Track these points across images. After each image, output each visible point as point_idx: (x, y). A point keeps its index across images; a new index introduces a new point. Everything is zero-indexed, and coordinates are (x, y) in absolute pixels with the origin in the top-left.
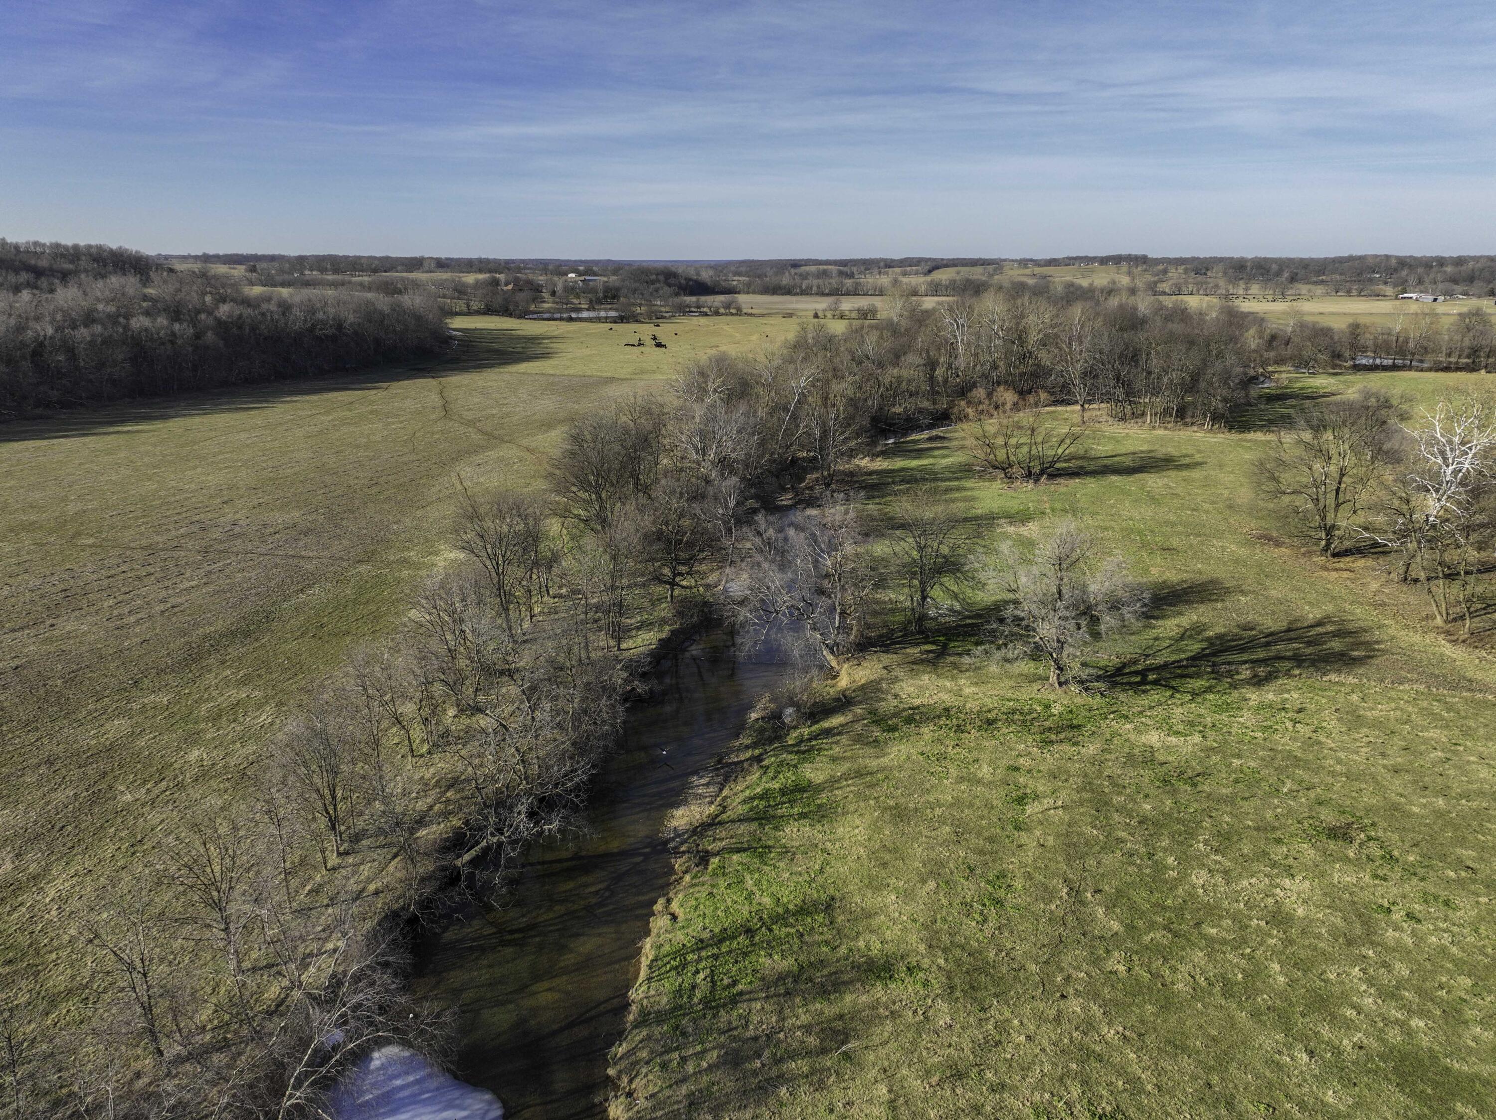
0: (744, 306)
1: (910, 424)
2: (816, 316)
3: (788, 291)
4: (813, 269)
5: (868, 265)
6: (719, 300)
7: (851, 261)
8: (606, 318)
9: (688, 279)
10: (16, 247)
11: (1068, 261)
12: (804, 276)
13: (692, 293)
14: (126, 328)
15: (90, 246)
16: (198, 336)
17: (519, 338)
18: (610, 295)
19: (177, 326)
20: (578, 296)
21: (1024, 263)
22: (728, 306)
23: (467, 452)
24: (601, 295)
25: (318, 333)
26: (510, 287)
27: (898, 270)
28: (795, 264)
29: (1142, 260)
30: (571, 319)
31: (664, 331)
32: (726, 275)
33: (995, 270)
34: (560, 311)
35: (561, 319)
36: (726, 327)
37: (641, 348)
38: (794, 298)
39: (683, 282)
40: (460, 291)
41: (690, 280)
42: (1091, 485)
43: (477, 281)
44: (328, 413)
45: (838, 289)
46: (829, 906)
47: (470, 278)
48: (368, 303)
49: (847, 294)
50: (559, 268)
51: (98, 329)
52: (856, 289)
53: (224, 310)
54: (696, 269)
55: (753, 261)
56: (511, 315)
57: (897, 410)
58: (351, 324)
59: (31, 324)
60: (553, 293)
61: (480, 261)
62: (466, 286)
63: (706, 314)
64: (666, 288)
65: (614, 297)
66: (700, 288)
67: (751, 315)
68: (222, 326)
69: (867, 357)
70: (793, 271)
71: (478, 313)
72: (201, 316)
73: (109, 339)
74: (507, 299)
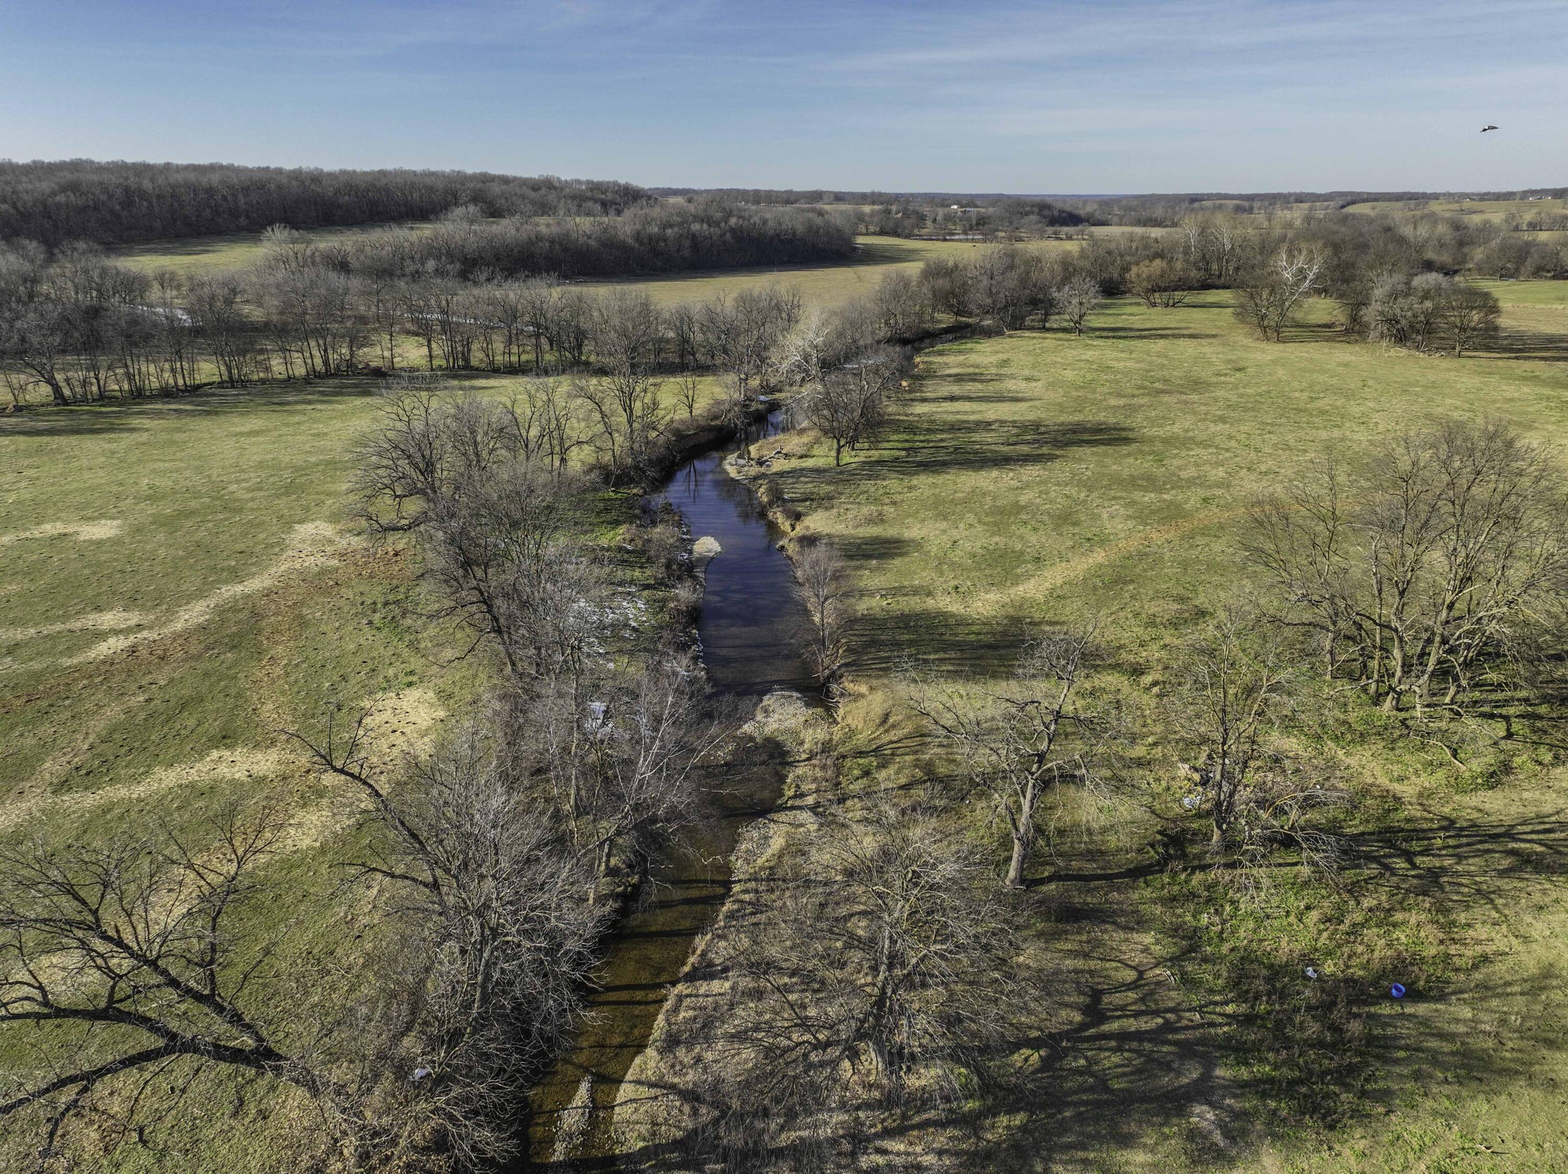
5: (1276, 200)
9: (1061, 211)
14: (689, 229)
16: (722, 236)
17: (904, 250)
18: (981, 223)
19: (711, 230)
20: (955, 224)
22: (1081, 233)
24: (974, 223)
25: (783, 237)
26: (900, 215)
30: (945, 240)
33: (1417, 205)
34: (938, 234)
39: (1056, 213)
40: (860, 218)
41: (1064, 211)
43: (873, 211)
47: (867, 209)
48: (809, 221)
50: (943, 200)
51: (676, 229)
53: (733, 221)
56: (898, 236)
60: (935, 221)
61: (873, 194)
62: (863, 214)
63: (1061, 239)
64: (1037, 218)
65: (984, 224)
66: (1071, 219)
68: (732, 230)
70: (1187, 205)
71: (874, 234)
72: (723, 224)
73: (681, 235)
74: (897, 224)
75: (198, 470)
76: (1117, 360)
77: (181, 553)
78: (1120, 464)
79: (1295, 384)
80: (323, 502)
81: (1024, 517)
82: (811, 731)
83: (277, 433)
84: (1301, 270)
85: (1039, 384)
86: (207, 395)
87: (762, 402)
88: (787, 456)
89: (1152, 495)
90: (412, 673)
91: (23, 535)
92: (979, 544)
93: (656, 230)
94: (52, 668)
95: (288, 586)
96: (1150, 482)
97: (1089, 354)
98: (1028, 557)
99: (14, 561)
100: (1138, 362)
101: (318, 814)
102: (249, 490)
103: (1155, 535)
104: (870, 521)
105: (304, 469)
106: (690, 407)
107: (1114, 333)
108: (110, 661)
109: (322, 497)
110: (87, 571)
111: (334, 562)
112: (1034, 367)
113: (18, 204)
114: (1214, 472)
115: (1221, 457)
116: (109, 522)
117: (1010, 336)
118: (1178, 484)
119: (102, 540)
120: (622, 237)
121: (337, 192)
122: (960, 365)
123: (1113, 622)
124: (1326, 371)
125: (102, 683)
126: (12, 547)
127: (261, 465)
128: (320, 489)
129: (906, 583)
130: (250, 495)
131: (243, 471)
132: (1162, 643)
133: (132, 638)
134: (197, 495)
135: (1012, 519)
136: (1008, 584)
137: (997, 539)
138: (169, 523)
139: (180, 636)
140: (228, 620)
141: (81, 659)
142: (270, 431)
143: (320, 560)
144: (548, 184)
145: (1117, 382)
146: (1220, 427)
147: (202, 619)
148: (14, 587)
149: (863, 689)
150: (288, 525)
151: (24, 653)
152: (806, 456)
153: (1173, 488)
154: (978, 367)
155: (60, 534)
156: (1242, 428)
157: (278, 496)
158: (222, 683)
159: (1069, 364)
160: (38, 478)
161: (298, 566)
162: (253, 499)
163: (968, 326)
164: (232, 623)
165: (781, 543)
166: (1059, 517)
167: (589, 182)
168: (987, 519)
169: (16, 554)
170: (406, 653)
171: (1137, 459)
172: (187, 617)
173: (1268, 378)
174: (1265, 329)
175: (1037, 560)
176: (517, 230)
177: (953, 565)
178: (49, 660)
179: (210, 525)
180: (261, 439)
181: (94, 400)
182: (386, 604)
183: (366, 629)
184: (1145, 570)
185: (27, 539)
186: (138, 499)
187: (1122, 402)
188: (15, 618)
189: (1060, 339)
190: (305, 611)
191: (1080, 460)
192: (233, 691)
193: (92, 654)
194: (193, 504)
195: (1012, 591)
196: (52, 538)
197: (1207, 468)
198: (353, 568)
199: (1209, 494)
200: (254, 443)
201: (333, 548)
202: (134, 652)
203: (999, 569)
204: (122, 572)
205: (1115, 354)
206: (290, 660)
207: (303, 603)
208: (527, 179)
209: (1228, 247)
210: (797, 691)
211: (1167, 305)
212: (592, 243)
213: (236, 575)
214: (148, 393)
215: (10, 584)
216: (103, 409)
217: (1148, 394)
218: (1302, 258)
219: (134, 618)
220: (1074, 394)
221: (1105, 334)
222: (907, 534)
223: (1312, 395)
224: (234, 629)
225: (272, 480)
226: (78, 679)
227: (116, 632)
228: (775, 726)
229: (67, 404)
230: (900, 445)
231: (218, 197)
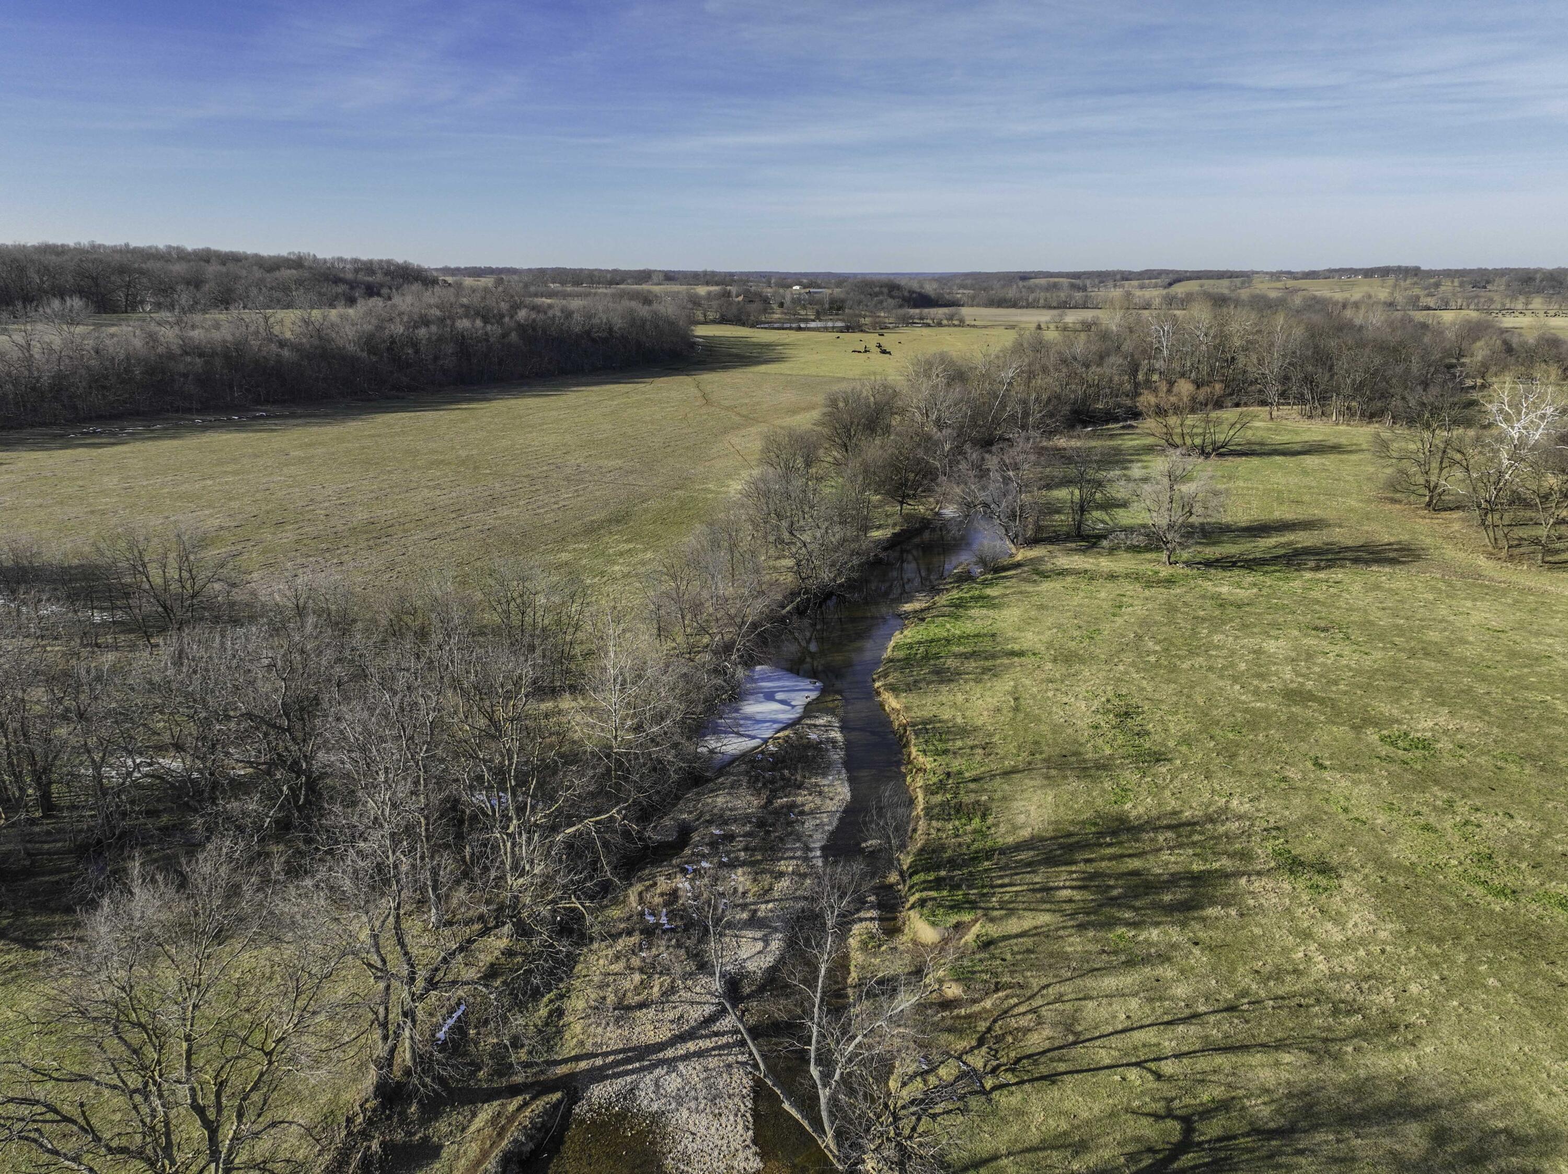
0: (966, 318)
1: (1109, 417)
2: (1039, 327)
3: (1014, 304)
4: (1043, 281)
5: (1103, 277)
6: (941, 312)
7: (1084, 273)
8: (833, 328)
9: (911, 292)
10: (325, 261)
11: (1327, 274)
12: (1031, 290)
13: (916, 306)
14: (454, 328)
15: (381, 261)
16: (504, 336)
18: (836, 307)
19: (489, 327)
20: (804, 308)
21: (1276, 276)
22: (951, 318)
23: (733, 428)
24: (827, 306)
26: (740, 298)
27: (1135, 283)
28: (1024, 277)
29: (1415, 272)
31: (889, 340)
32: (950, 288)
33: (1243, 283)
34: (790, 321)
35: (790, 328)
36: (948, 337)
37: (868, 354)
38: (1019, 311)
39: (906, 294)
40: (695, 301)
41: (914, 292)
42: (1255, 461)
43: (709, 293)
44: (612, 399)
45: (1066, 302)
46: (993, 635)
47: (702, 290)
48: (631, 311)
49: (1075, 307)
50: (785, 281)
51: (433, 328)
52: (1085, 302)
53: (522, 314)
54: (919, 282)
55: (979, 273)
56: (743, 325)
57: (1100, 406)
58: (620, 329)
59: (387, 325)
60: (781, 305)
61: (705, 273)
62: (697, 296)
63: (928, 325)
64: (890, 300)
65: (839, 309)
66: (923, 301)
67: (974, 326)
68: (521, 328)
69: (1075, 359)
70: (1021, 284)
71: (714, 322)
72: (506, 319)
73: (441, 337)
74: (740, 309)
93: (400, 329)
120: (341, 343)
144: (296, 263)
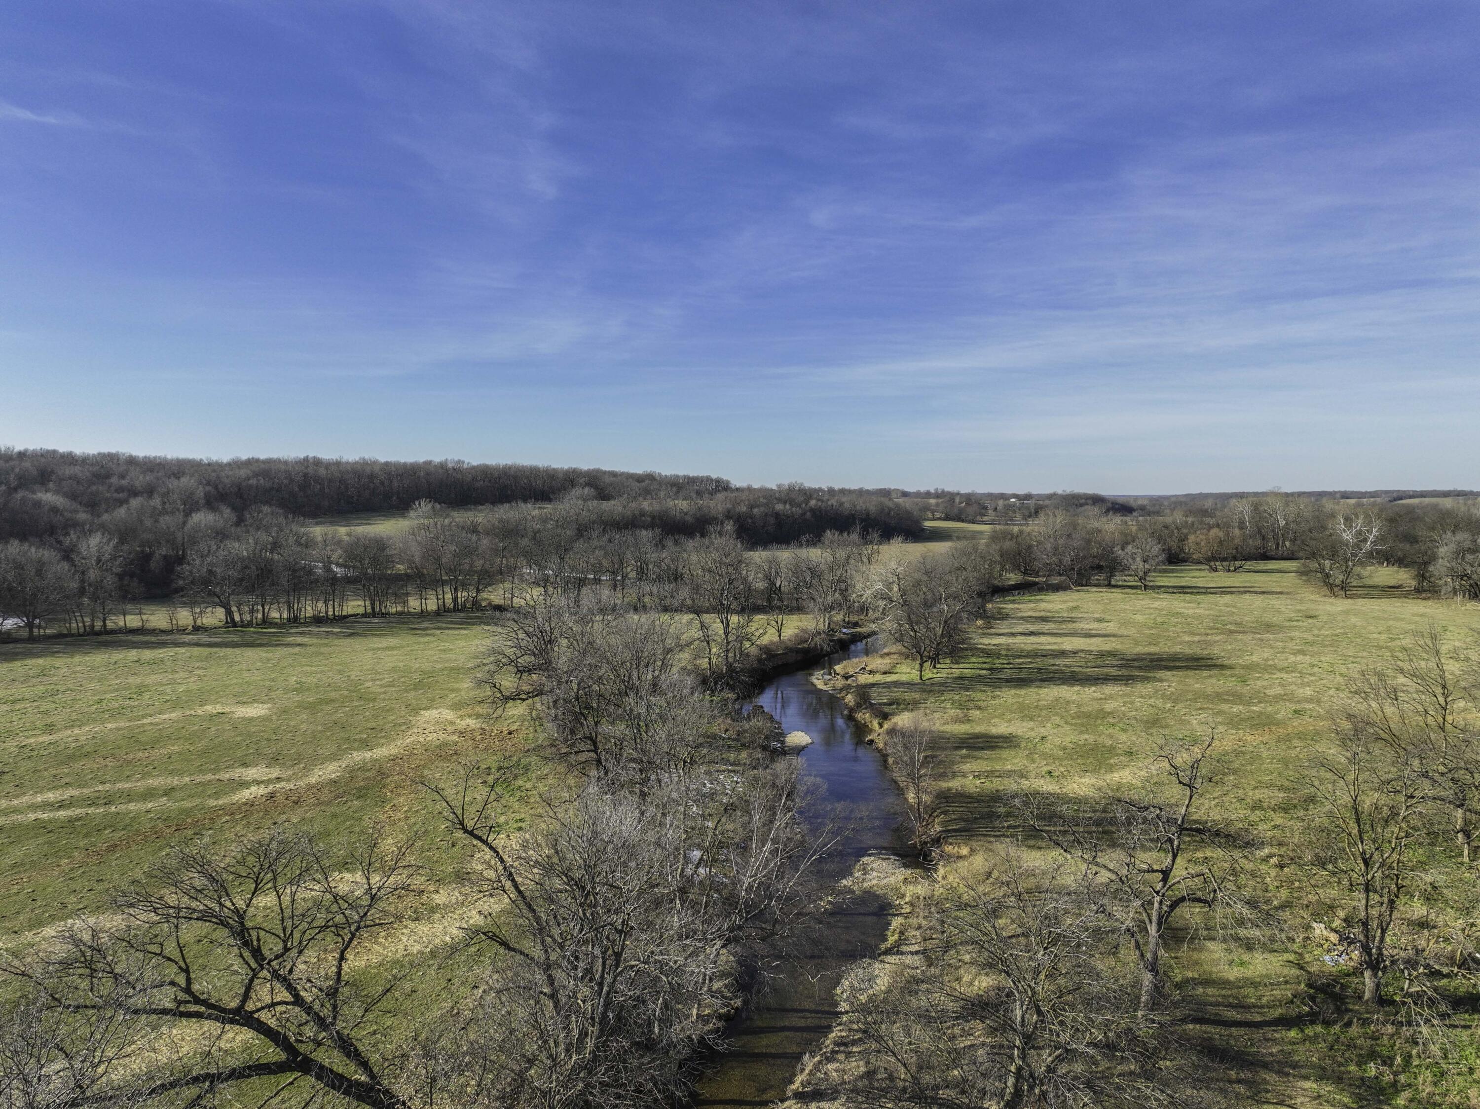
16: (804, 514)
17: (968, 532)
20: (1015, 512)
24: (1033, 511)
26: (963, 506)
40: (927, 506)
43: (938, 503)
47: (932, 502)
50: (1002, 495)
53: (813, 503)
56: (962, 521)
60: (995, 509)
62: (931, 505)
68: (812, 510)
71: (940, 519)
72: (804, 505)
73: (766, 514)
74: (961, 511)
75: (340, 672)
76: (1188, 608)
77: (320, 728)
78: (1203, 683)
79: (1372, 628)
80: (447, 696)
81: (1111, 720)
82: (911, 887)
83: (409, 649)
84: (1360, 533)
85: (1111, 624)
86: (351, 623)
87: (844, 634)
88: (871, 672)
89: (1241, 707)
90: (521, 820)
91: (187, 713)
92: (1069, 740)
93: (744, 509)
94: (201, 807)
95: (412, 754)
96: (1236, 698)
97: (1157, 604)
98: (1119, 751)
99: (178, 730)
100: (1206, 610)
101: (430, 926)
102: (381, 686)
103: (1248, 738)
104: (957, 720)
105: (431, 673)
106: (779, 631)
107: (1183, 590)
108: (251, 804)
109: (447, 692)
110: (238, 739)
111: (455, 738)
112: (1104, 612)
113: (220, 486)
114: (1301, 691)
115: (1306, 680)
116: (260, 705)
117: (1078, 591)
118: (1263, 699)
119: (253, 718)
121: (474, 479)
122: (1031, 609)
123: (1216, 806)
124: (1403, 620)
125: (242, 819)
126: (178, 721)
127: (393, 670)
128: (444, 687)
129: (998, 768)
130: (383, 690)
131: (379, 673)
132: (1273, 823)
133: (271, 787)
134: (338, 689)
135: (1099, 721)
136: (1103, 771)
137: (1086, 736)
138: (312, 708)
139: (314, 787)
140: (357, 777)
141: (226, 801)
142: (403, 647)
143: (442, 736)
144: (650, 477)
145: (1189, 624)
146: (1300, 658)
147: (333, 776)
148: (176, 748)
149: (965, 851)
150: (415, 712)
151: (178, 795)
152: (890, 673)
153: (1260, 702)
154: (1049, 612)
155: (219, 713)
156: (1323, 659)
157: (406, 691)
158: (348, 823)
159: (1138, 611)
160: (205, 676)
161: (422, 740)
162: (385, 693)
163: (1036, 584)
164: (360, 779)
165: (870, 737)
166: (1147, 722)
167: (685, 477)
168: (1074, 722)
169: (181, 725)
170: (516, 806)
171: (1219, 680)
172: (321, 773)
173: (1342, 624)
174: (1331, 587)
175: (1130, 753)
176: (624, 507)
177: (1044, 756)
178: (198, 801)
179: (347, 709)
180: (395, 652)
181: (257, 624)
182: (499, 769)
183: (481, 787)
184: (1243, 765)
185: (191, 715)
186: (286, 690)
187: (1197, 638)
188: (173, 770)
189: (1127, 593)
190: (426, 772)
191: (1161, 680)
192: (357, 829)
193: (235, 798)
194: (333, 695)
195: (1108, 777)
196: (212, 715)
197: (1293, 687)
198: (470, 743)
199: (1298, 707)
200: (389, 656)
201: (454, 728)
202: (272, 797)
203: (1091, 759)
204: (268, 740)
205: (1182, 604)
206: (410, 809)
207: (424, 767)
208: (633, 474)
209: (1282, 523)
210: (895, 855)
211: (1229, 571)
212: (688, 518)
213: (366, 745)
214: (302, 621)
215: (173, 746)
216: (264, 630)
217: (1220, 633)
218: (1360, 521)
219: (275, 772)
220: (1148, 632)
221: (1171, 590)
222: (994, 731)
223: (1391, 636)
224: (362, 784)
225: (402, 680)
226: (221, 815)
227: (258, 782)
228: (874, 882)
229: (236, 626)
230: (980, 666)
231: (377, 482)
